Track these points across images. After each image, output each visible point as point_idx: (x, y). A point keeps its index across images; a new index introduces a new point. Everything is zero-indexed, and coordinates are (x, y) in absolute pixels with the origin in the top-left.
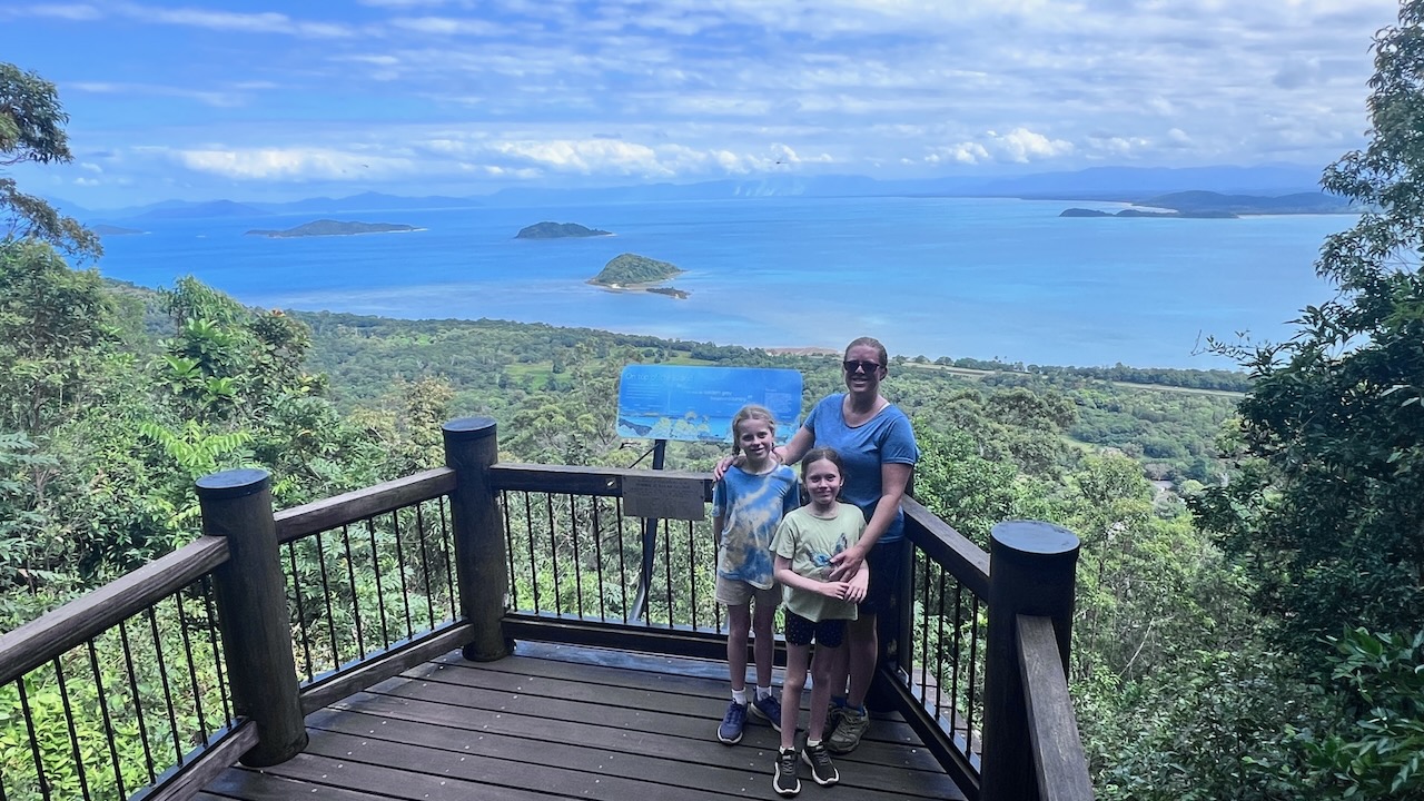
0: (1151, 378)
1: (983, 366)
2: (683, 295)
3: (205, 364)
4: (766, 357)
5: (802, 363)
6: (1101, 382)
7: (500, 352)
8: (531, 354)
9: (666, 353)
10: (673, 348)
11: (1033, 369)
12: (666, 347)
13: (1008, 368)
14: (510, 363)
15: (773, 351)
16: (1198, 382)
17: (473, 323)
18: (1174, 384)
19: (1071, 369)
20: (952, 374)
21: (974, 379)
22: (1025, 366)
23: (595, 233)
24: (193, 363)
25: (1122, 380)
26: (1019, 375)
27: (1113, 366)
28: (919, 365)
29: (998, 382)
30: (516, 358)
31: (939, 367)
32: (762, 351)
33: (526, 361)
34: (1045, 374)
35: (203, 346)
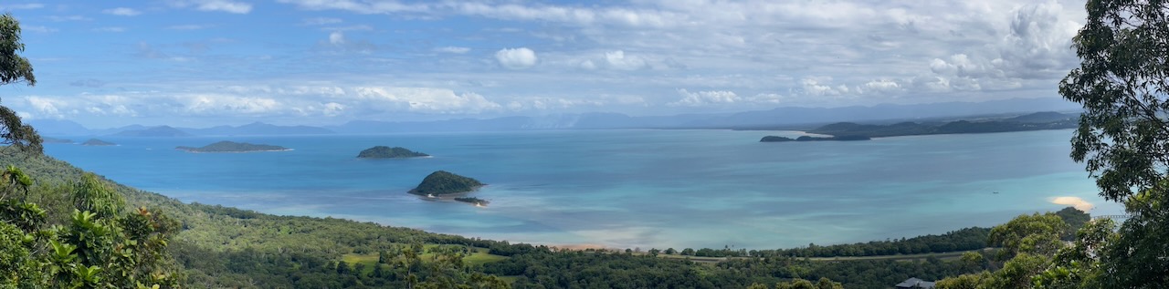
0: (834, 252)
1: (717, 254)
2: (482, 202)
3: (81, 250)
4: (549, 252)
5: (578, 257)
6: (802, 259)
7: (339, 244)
8: (364, 247)
9: (469, 249)
10: (475, 246)
11: (753, 253)
12: (469, 245)
13: (735, 254)
14: (347, 253)
15: (554, 248)
16: (863, 252)
17: (321, 220)
18: (848, 255)
19: (780, 251)
20: (695, 262)
21: (712, 265)
22: (748, 251)
23: (416, 154)
24: (72, 249)
25: (815, 256)
26: (744, 259)
27: (807, 246)
28: (669, 256)
29: (729, 265)
30: (352, 249)
31: (684, 257)
32: (546, 248)
33: (359, 252)
34: (762, 257)
35: (82, 234)
